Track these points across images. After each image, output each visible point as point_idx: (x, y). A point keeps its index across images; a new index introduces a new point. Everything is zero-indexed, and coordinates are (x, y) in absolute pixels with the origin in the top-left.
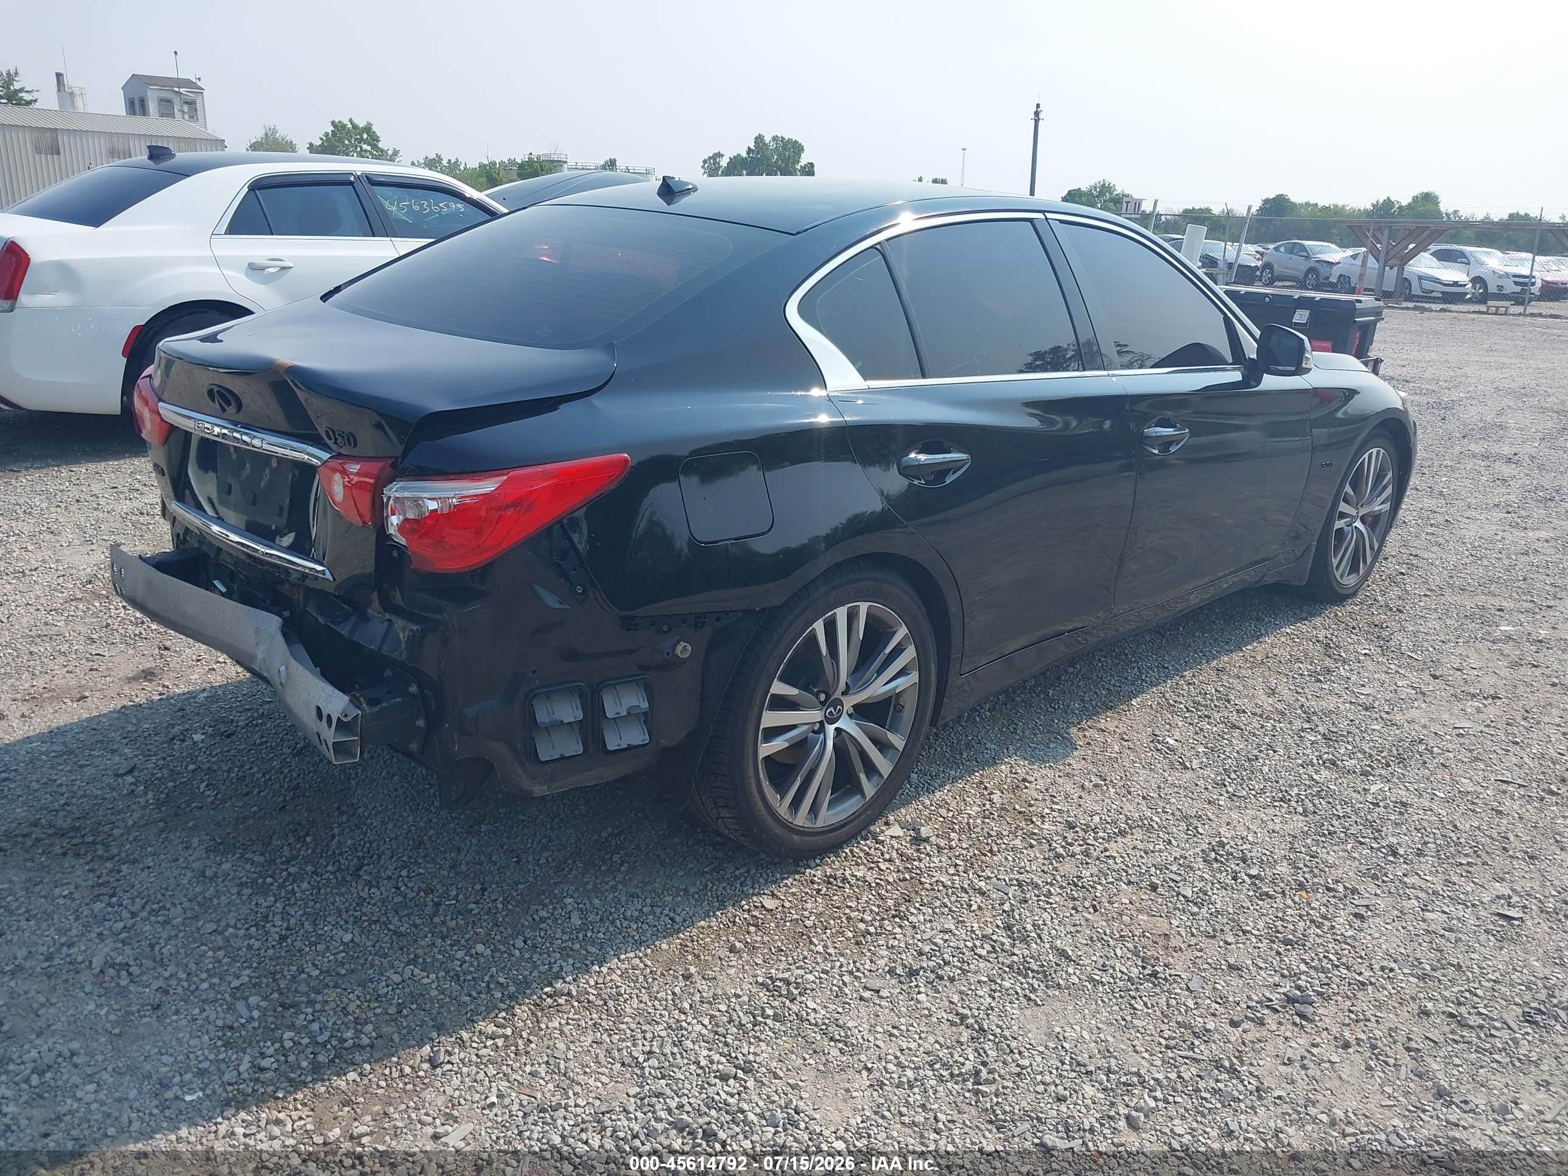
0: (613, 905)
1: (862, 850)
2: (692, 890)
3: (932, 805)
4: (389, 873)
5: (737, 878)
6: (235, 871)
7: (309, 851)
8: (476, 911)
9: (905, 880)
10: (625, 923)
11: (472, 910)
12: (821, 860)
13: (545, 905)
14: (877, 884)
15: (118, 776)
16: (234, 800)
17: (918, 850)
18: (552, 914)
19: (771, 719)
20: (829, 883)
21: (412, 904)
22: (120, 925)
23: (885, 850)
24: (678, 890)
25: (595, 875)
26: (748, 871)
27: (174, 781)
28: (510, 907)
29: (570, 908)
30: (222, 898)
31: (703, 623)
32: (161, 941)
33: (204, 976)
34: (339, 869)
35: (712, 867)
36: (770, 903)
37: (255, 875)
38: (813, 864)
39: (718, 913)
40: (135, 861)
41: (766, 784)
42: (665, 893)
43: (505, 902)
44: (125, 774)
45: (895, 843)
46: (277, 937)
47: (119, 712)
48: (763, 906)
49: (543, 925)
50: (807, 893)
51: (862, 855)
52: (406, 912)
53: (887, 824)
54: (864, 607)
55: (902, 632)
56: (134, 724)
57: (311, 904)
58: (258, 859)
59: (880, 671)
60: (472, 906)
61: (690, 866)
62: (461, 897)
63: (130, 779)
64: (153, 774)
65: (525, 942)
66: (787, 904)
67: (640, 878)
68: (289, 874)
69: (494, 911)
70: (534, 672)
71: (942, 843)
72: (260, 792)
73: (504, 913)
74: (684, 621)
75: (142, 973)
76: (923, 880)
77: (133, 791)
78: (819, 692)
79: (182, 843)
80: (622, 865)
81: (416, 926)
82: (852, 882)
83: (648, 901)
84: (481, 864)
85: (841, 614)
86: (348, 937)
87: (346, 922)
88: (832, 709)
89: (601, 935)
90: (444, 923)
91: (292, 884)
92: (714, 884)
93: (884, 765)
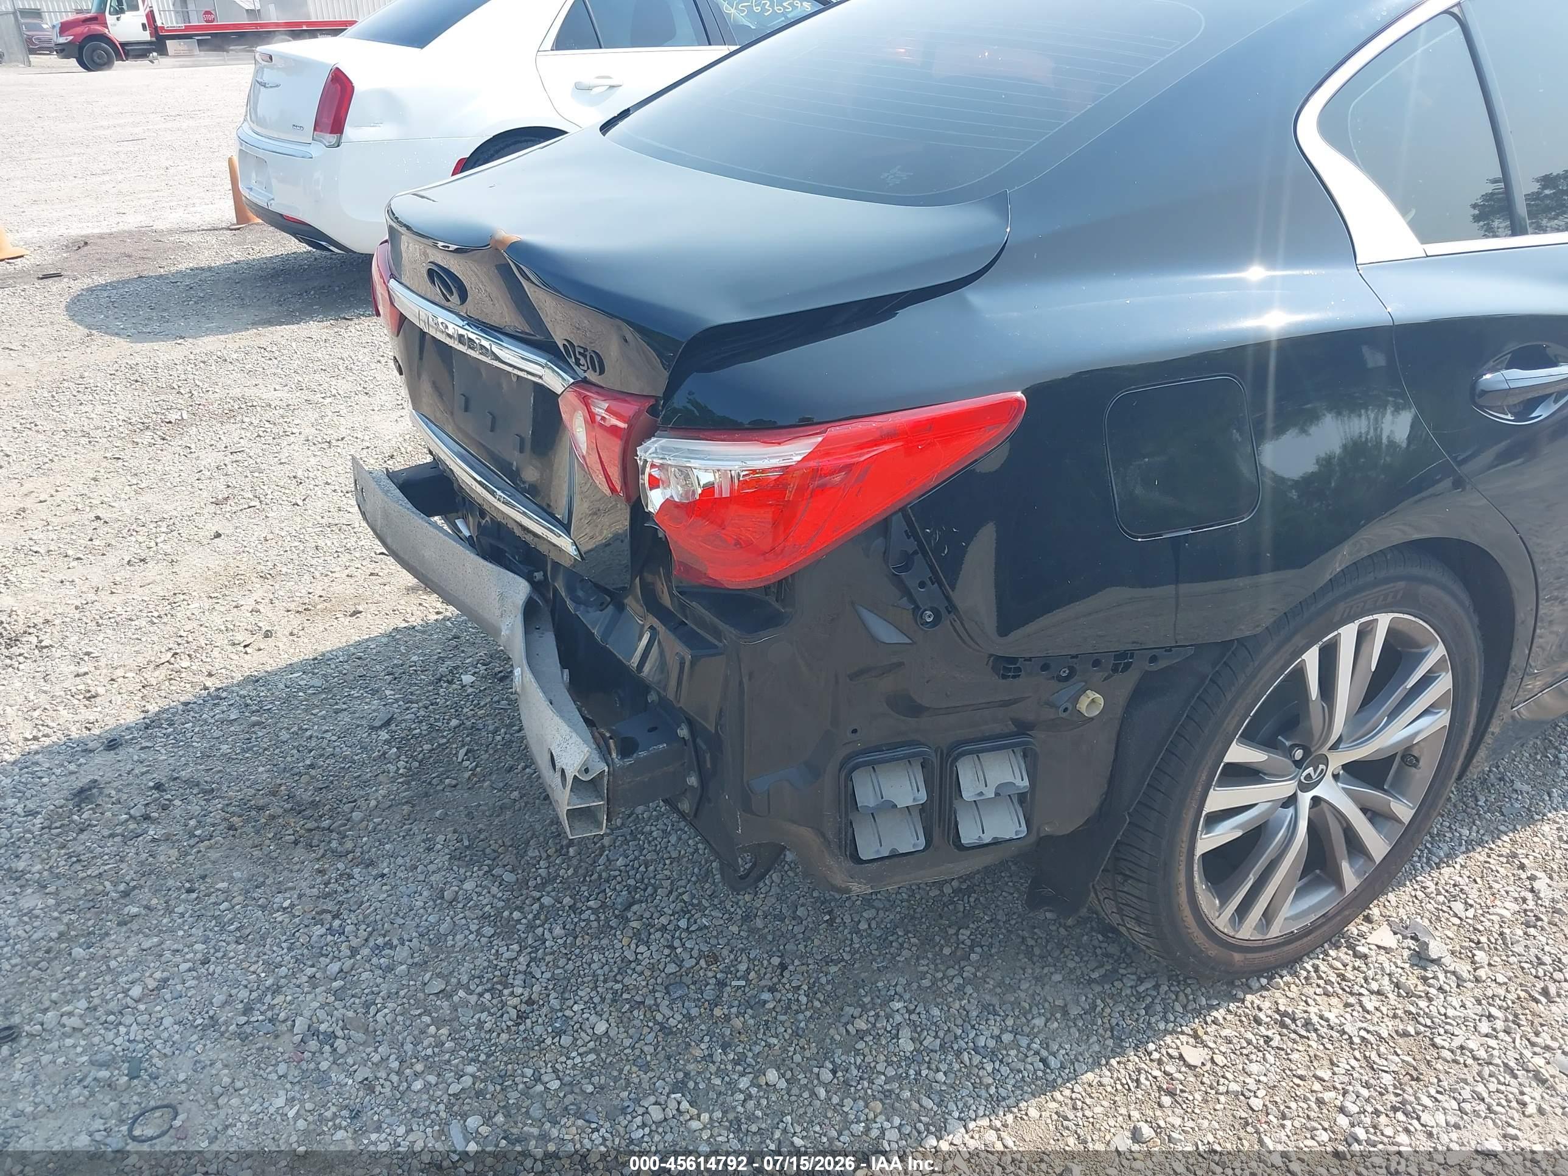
0: (959, 1021)
1: (1331, 967)
2: (1074, 1011)
3: (1439, 893)
4: (664, 920)
5: (1140, 998)
6: (479, 894)
7: (570, 872)
8: (770, 1005)
9: (1405, 1034)
10: (977, 1059)
11: (765, 1002)
12: (1271, 978)
13: (863, 1007)
14: (1363, 1039)
15: (373, 728)
16: (494, 777)
17: (1425, 979)
18: (874, 1025)
19: (1219, 799)
20: (1283, 1025)
21: (688, 980)
22: (335, 967)
23: (1370, 973)
24: (1054, 1009)
25: (934, 961)
26: (1157, 987)
27: (431, 742)
28: (817, 1004)
29: (898, 1018)
30: (458, 937)
31: (1127, 666)
32: (379, 1000)
33: (419, 1067)
34: (603, 905)
35: (1102, 971)
36: (1195, 1055)
37: (502, 904)
38: (1255, 985)
39: (1113, 1062)
40: (371, 863)
41: (1201, 888)
42: (1035, 1011)
43: (811, 995)
44: (380, 727)
45: (1383, 958)
46: (513, 1013)
47: (389, 635)
48: (1181, 1057)
49: (860, 1045)
50: (1249, 1042)
51: (1333, 978)
52: (680, 992)
53: (1368, 919)
54: (1383, 621)
55: (1438, 652)
56: (402, 654)
57: (562, 962)
58: (509, 877)
59: (1393, 714)
60: (766, 996)
61: (1071, 964)
62: (752, 975)
63: (384, 735)
64: (410, 730)
65: (834, 1072)
66: (1220, 1059)
67: (997, 975)
68: (542, 906)
69: (794, 1007)
70: (855, 731)
71: (1464, 968)
72: (524, 769)
73: (808, 1014)
74: (1096, 663)
75: (350, 1050)
76: (1438, 1040)
77: (385, 753)
78: (1293, 746)
79: (424, 841)
80: (972, 949)
81: (689, 1018)
82: (1323, 1031)
83: (1010, 1022)
84: (783, 920)
85: (1348, 634)
86: (601, 1028)
87: (603, 1000)
88: (1310, 770)
89: (941, 1076)
90: (727, 1018)
91: (542, 925)
92: (1106, 1005)
93: (1377, 844)
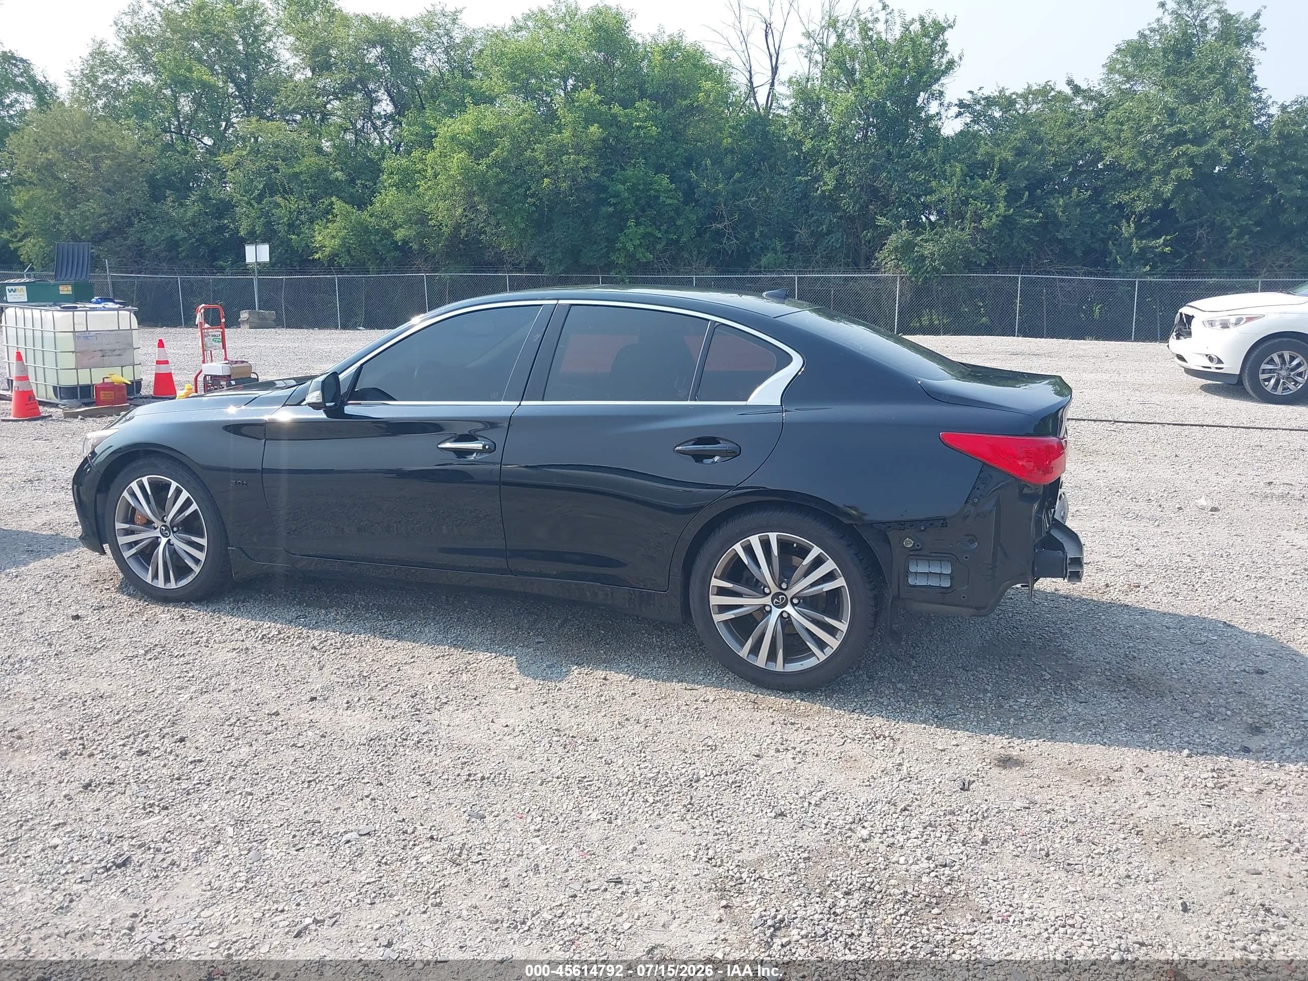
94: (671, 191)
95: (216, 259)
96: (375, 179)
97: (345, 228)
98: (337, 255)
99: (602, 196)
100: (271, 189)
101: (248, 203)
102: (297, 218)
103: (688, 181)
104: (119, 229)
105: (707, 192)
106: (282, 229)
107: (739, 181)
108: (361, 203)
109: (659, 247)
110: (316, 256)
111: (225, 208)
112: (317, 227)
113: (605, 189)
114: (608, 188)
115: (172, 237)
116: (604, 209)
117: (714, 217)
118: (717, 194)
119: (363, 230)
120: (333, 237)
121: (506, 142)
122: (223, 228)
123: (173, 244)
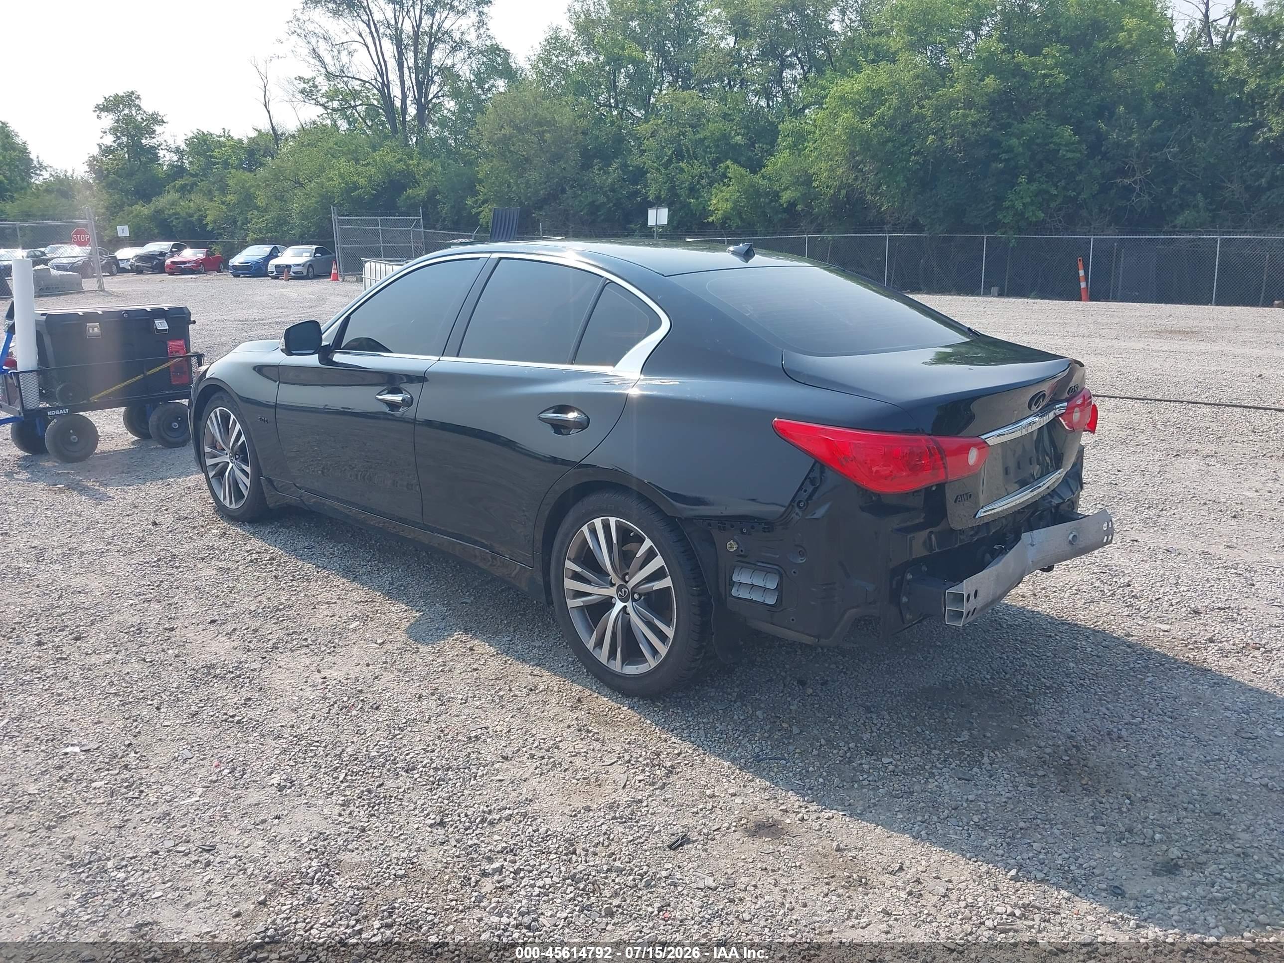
94: (1073, 144)
95: (630, 222)
96: (773, 143)
97: (738, 191)
98: (728, 218)
99: (995, 151)
100: (679, 155)
101: (657, 169)
102: (698, 182)
103: (1098, 132)
104: (554, 195)
105: (1118, 145)
106: (683, 193)
107: (1159, 129)
108: (755, 166)
109: (1053, 205)
110: (711, 219)
111: (640, 174)
112: (714, 191)
113: (997, 144)
114: (1001, 143)
115: (594, 202)
116: (994, 165)
117: (1122, 173)
118: (1130, 144)
119: (753, 193)
120: (727, 200)
121: (894, 100)
122: (636, 193)
123: (594, 208)
